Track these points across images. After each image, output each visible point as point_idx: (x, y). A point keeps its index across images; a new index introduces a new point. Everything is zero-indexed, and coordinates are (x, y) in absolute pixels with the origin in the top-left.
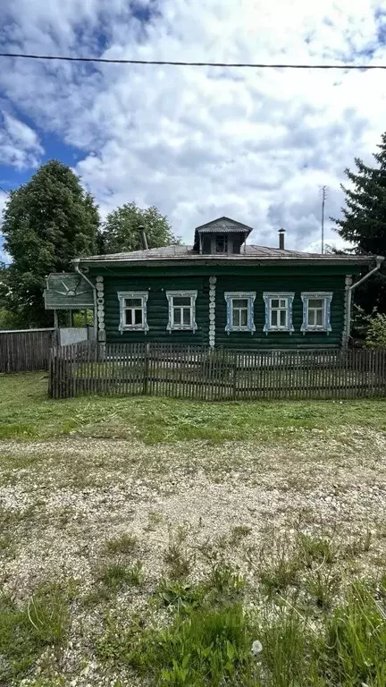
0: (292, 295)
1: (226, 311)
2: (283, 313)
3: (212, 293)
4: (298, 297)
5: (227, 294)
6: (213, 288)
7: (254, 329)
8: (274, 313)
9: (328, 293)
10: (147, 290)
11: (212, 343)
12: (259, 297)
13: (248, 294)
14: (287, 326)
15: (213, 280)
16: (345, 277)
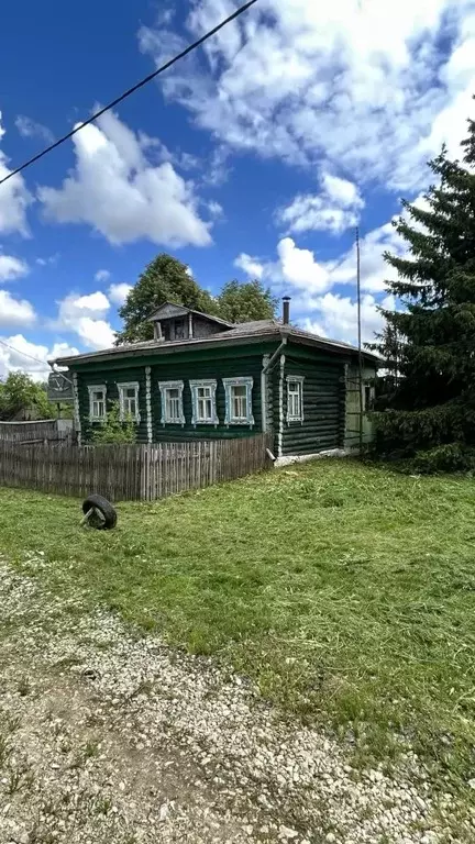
0: (214, 382)
1: (160, 402)
2: (209, 403)
3: (148, 384)
4: (220, 384)
5: (161, 384)
6: (148, 378)
7: (184, 422)
8: (201, 403)
9: (247, 378)
10: (104, 383)
11: (150, 435)
12: (187, 387)
13: (176, 382)
14: (213, 420)
15: (148, 370)
16: (262, 357)
